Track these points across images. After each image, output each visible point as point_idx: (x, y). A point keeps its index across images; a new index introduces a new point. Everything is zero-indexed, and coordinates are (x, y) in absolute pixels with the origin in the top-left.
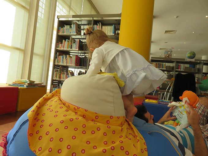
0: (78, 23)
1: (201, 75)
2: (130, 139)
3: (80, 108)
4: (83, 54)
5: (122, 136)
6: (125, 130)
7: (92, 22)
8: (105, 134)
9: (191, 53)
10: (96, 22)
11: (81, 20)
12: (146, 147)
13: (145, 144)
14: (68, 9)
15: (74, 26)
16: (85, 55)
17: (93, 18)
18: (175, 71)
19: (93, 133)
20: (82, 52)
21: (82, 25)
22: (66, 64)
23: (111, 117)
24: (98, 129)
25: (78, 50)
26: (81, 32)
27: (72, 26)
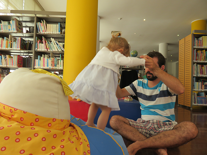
0: (18, 19)
1: (143, 71)
2: (73, 142)
3: (17, 109)
4: (27, 54)
5: (64, 140)
6: (68, 133)
7: (35, 19)
8: (44, 139)
9: (134, 52)
10: (39, 20)
11: (22, 17)
12: (89, 149)
13: (89, 146)
14: (6, 3)
15: (13, 22)
16: (29, 55)
17: (36, 15)
18: (122, 68)
19: (29, 139)
20: (25, 51)
21: (23, 21)
22: (5, 66)
23: (54, 120)
24: (36, 135)
25: (19, 49)
26: (22, 30)
27: (11, 22)
